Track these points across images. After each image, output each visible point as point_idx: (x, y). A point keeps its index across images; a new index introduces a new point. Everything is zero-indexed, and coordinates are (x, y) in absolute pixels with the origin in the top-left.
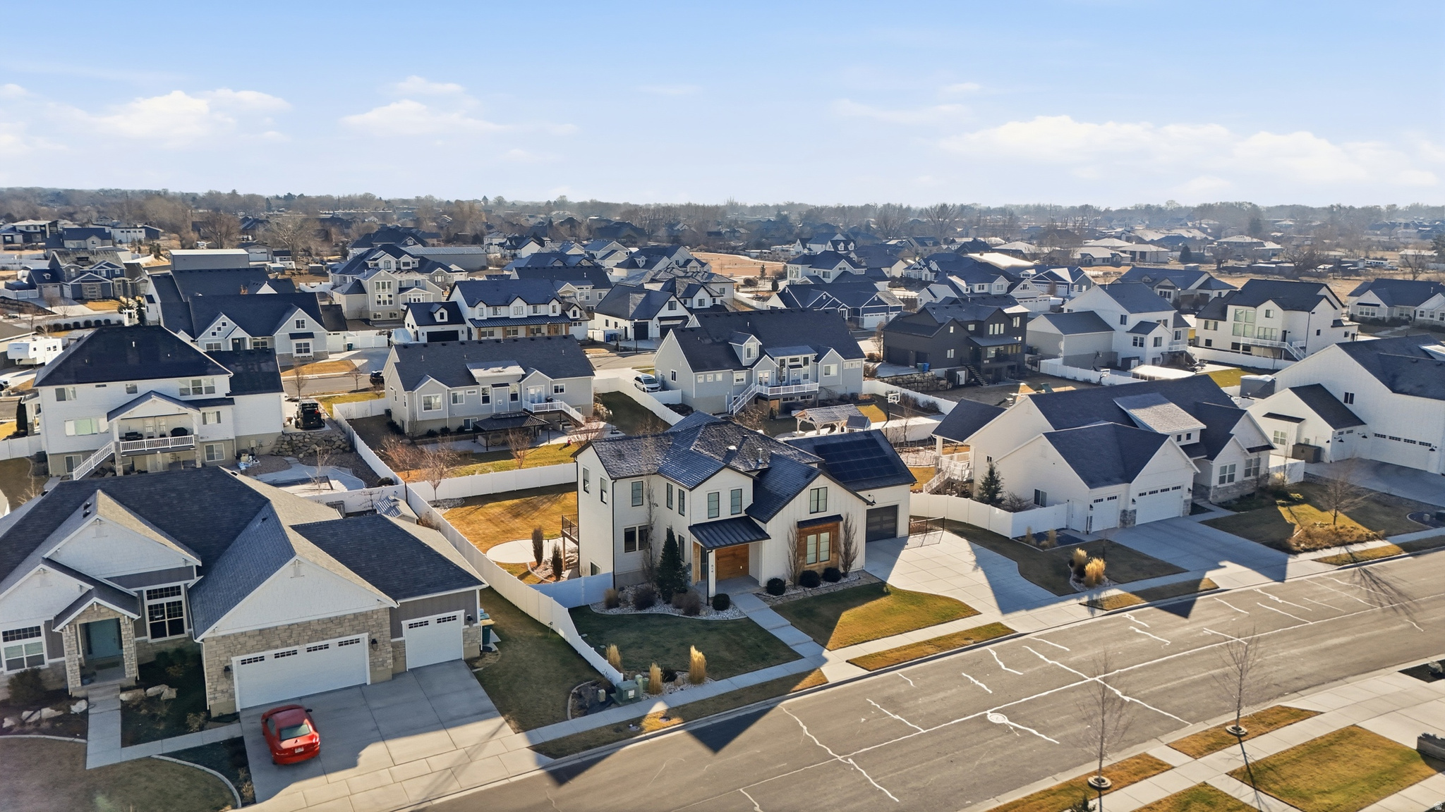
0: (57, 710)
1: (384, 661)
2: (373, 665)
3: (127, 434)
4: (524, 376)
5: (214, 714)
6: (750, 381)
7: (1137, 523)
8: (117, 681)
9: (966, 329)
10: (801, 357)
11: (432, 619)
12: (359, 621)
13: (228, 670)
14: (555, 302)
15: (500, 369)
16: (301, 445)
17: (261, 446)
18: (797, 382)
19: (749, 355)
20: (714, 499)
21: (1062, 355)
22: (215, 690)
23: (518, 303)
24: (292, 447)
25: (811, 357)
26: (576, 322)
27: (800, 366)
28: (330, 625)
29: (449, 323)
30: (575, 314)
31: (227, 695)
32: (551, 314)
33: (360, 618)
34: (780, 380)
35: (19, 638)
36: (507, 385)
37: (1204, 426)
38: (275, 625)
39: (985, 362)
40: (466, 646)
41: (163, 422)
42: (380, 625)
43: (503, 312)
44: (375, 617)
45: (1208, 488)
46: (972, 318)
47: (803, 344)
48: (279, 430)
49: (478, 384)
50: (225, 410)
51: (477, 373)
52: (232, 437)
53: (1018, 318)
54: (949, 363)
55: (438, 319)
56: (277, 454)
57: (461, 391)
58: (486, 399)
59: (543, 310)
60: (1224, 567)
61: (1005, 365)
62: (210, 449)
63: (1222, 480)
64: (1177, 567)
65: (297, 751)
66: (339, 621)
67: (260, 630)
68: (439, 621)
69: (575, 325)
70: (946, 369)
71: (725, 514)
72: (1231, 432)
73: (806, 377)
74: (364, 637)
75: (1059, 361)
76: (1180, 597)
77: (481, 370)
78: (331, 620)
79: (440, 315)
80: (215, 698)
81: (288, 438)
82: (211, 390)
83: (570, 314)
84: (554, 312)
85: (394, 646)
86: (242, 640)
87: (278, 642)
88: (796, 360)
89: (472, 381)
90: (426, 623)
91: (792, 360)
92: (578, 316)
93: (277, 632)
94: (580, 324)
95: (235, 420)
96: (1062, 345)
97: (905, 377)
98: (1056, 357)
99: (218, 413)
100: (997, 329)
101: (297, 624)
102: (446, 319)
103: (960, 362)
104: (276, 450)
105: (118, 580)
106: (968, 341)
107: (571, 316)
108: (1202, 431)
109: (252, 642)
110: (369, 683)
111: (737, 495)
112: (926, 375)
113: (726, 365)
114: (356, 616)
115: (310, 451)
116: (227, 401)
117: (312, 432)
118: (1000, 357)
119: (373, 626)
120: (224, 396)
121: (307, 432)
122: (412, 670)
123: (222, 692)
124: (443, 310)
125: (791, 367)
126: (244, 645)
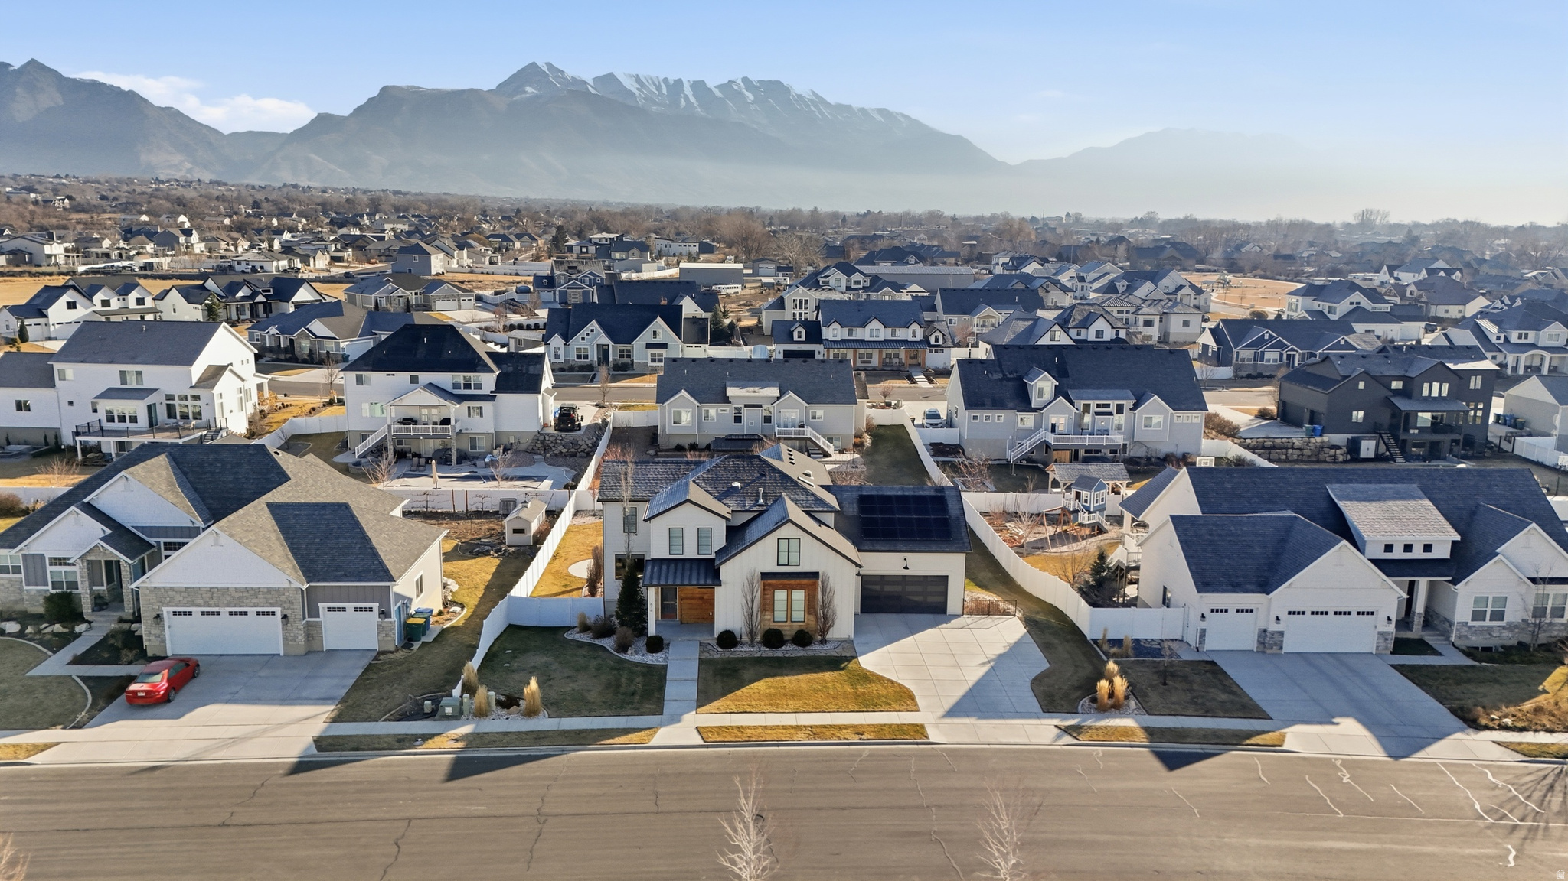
0: (64, 627)
1: (296, 637)
2: (285, 638)
3: (404, 419)
4: (778, 398)
5: (150, 654)
6: (1038, 426)
7: (1284, 650)
8: (119, 614)
9: (1388, 387)
10: (1113, 404)
11: (350, 606)
12: (272, 595)
13: (158, 617)
14: (915, 326)
15: (757, 389)
16: (552, 445)
17: (519, 442)
18: (1106, 432)
19: (1041, 395)
20: (675, 535)
21: (1556, 432)
22: (150, 633)
23: (875, 324)
24: (545, 446)
25: (1128, 404)
26: (936, 348)
27: (1111, 414)
28: (245, 594)
29: (808, 341)
30: (937, 340)
31: (159, 639)
32: (910, 339)
33: (273, 592)
34: (1079, 428)
35: (60, 564)
36: (760, 406)
37: (1458, 538)
38: (198, 585)
39: (1412, 431)
40: (381, 638)
41: (434, 411)
42: (291, 602)
43: (859, 334)
44: (287, 594)
45: (1451, 624)
46: (1402, 373)
47: (1122, 387)
48: (536, 429)
49: (730, 402)
50: (487, 406)
51: (731, 392)
52: (493, 431)
53: (1479, 378)
54: (1357, 427)
55: (796, 338)
56: (532, 451)
57: (713, 410)
58: (738, 419)
59: (902, 334)
60: (1337, 724)
61: (1446, 438)
62: (473, 440)
63: (1478, 615)
64: (1264, 711)
65: (140, 694)
66: (254, 592)
67: (186, 588)
68: (356, 610)
69: (936, 351)
70: (1349, 436)
71: (691, 552)
72: (1497, 551)
73: (1119, 427)
74: (278, 610)
75: (1551, 441)
76: (1204, 746)
77: (737, 389)
78: (247, 590)
79: (799, 333)
80: (149, 640)
81: (542, 438)
82: (478, 386)
83: (932, 341)
84: (914, 336)
85: (308, 625)
86: (171, 593)
87: (200, 602)
88: (1108, 406)
89: (726, 400)
90: (344, 609)
91: (1098, 406)
92: (940, 342)
93: (200, 592)
94: (942, 351)
95: (496, 416)
96: (1557, 420)
97: (1276, 440)
98: (1549, 435)
99: (481, 408)
100: (1437, 389)
101: (217, 588)
102: (803, 338)
103: (1372, 428)
104: (531, 448)
105: (142, 529)
106: (1387, 402)
107: (933, 342)
108: (1454, 543)
109: (178, 598)
110: (282, 654)
111: (703, 534)
112: (1313, 440)
113: (1010, 405)
114: (269, 590)
115: (556, 452)
116: (490, 398)
117: (564, 434)
118: (1436, 426)
119: (285, 602)
120: (489, 393)
121: (560, 433)
122: (328, 651)
123: (156, 636)
124: (801, 329)
125: (1097, 414)
126: (172, 599)
